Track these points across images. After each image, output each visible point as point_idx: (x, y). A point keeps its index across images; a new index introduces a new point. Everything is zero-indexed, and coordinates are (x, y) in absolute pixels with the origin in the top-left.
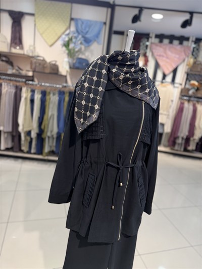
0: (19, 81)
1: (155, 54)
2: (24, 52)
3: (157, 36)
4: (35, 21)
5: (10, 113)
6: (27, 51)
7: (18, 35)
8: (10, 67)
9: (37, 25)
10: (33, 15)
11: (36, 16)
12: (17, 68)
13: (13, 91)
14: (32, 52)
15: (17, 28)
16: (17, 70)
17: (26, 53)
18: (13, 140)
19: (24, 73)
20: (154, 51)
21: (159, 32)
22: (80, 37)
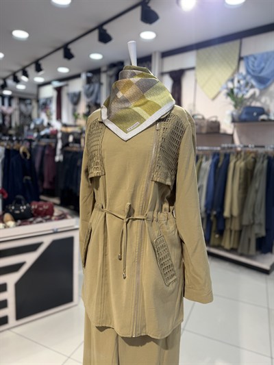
9: (198, 78)
10: (193, 69)
15: (177, 89)
22: (248, 77)
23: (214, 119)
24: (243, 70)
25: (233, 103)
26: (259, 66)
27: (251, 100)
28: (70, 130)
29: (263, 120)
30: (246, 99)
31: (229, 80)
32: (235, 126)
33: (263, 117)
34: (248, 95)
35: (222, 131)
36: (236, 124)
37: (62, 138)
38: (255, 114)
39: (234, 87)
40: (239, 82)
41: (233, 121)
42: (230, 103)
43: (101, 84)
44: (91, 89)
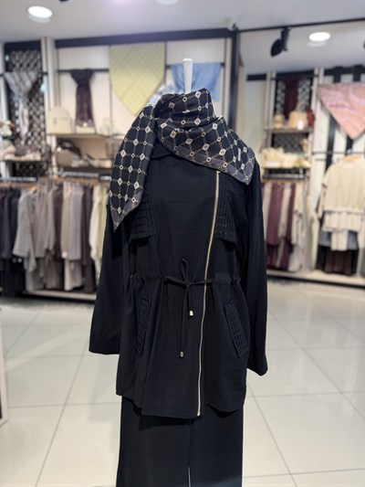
0: (89, 178)
1: (327, 104)
2: (95, 130)
3: (327, 72)
4: (110, 80)
5: (76, 230)
6: (101, 129)
7: (85, 106)
8: (76, 156)
9: (113, 85)
10: (106, 70)
11: (112, 71)
12: (85, 157)
13: (80, 193)
14: (109, 130)
15: (85, 96)
16: (86, 161)
17: (99, 132)
18: (83, 274)
19: (96, 163)
20: (324, 99)
21: (331, 65)
24: (171, 82)
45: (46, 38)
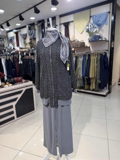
4: (74, 24)
10: (73, 21)
14: (73, 39)
15: (67, 30)
22: (94, 24)
23: (82, 41)
24: (92, 21)
25: (89, 34)
26: (97, 19)
27: (95, 33)
28: (23, 50)
29: (100, 40)
30: (93, 33)
31: (87, 26)
32: (90, 44)
33: (100, 39)
34: (94, 31)
35: (85, 46)
36: (91, 43)
37: (21, 54)
38: (97, 38)
39: (89, 28)
40: (90, 26)
41: (89, 42)
42: (88, 35)
43: (35, 30)
44: (31, 32)
45: (57, 15)
